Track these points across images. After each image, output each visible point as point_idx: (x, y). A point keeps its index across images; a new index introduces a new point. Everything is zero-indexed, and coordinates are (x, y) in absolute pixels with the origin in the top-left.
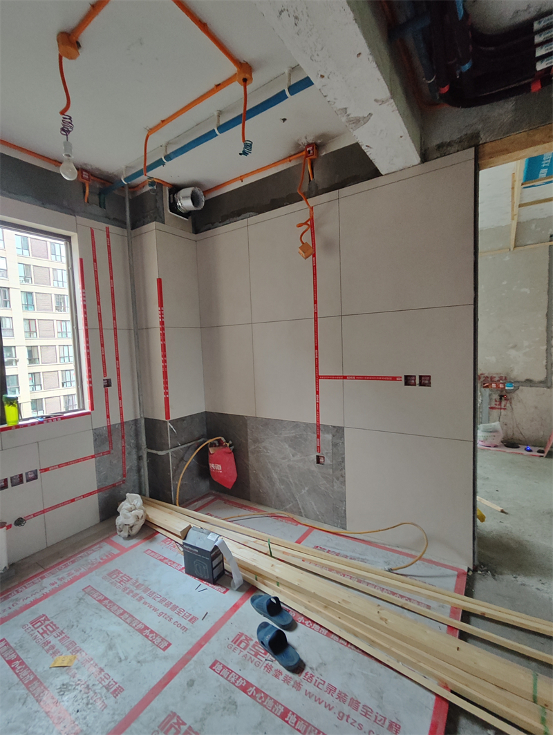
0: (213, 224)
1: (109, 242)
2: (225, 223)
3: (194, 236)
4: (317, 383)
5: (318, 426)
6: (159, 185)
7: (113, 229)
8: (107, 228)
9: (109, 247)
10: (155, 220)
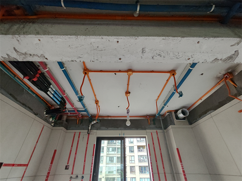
0: (196, 119)
1: (158, 136)
2: (201, 118)
3: (190, 126)
6: (170, 112)
7: (158, 131)
8: (157, 131)
9: (158, 138)
10: (171, 124)
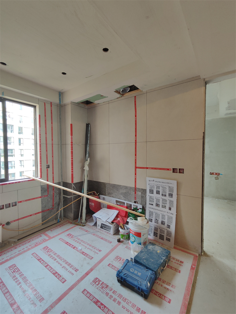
3: (87, 107)
4: (136, 170)
5: (135, 188)
8: (51, 103)
